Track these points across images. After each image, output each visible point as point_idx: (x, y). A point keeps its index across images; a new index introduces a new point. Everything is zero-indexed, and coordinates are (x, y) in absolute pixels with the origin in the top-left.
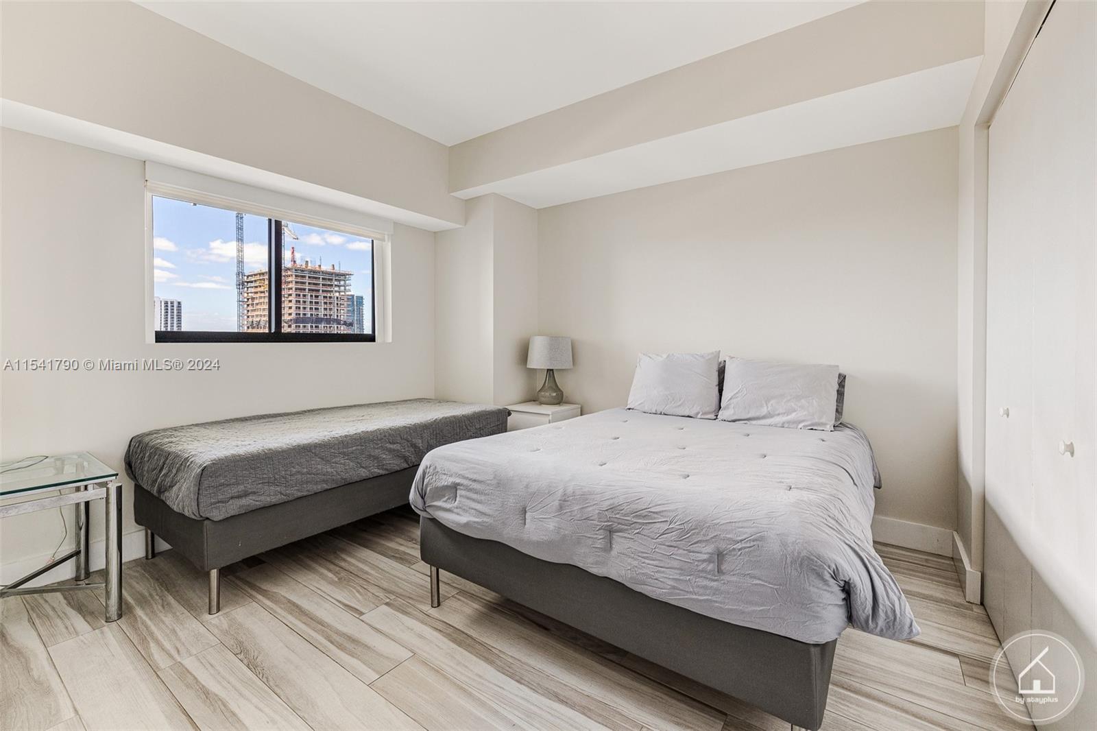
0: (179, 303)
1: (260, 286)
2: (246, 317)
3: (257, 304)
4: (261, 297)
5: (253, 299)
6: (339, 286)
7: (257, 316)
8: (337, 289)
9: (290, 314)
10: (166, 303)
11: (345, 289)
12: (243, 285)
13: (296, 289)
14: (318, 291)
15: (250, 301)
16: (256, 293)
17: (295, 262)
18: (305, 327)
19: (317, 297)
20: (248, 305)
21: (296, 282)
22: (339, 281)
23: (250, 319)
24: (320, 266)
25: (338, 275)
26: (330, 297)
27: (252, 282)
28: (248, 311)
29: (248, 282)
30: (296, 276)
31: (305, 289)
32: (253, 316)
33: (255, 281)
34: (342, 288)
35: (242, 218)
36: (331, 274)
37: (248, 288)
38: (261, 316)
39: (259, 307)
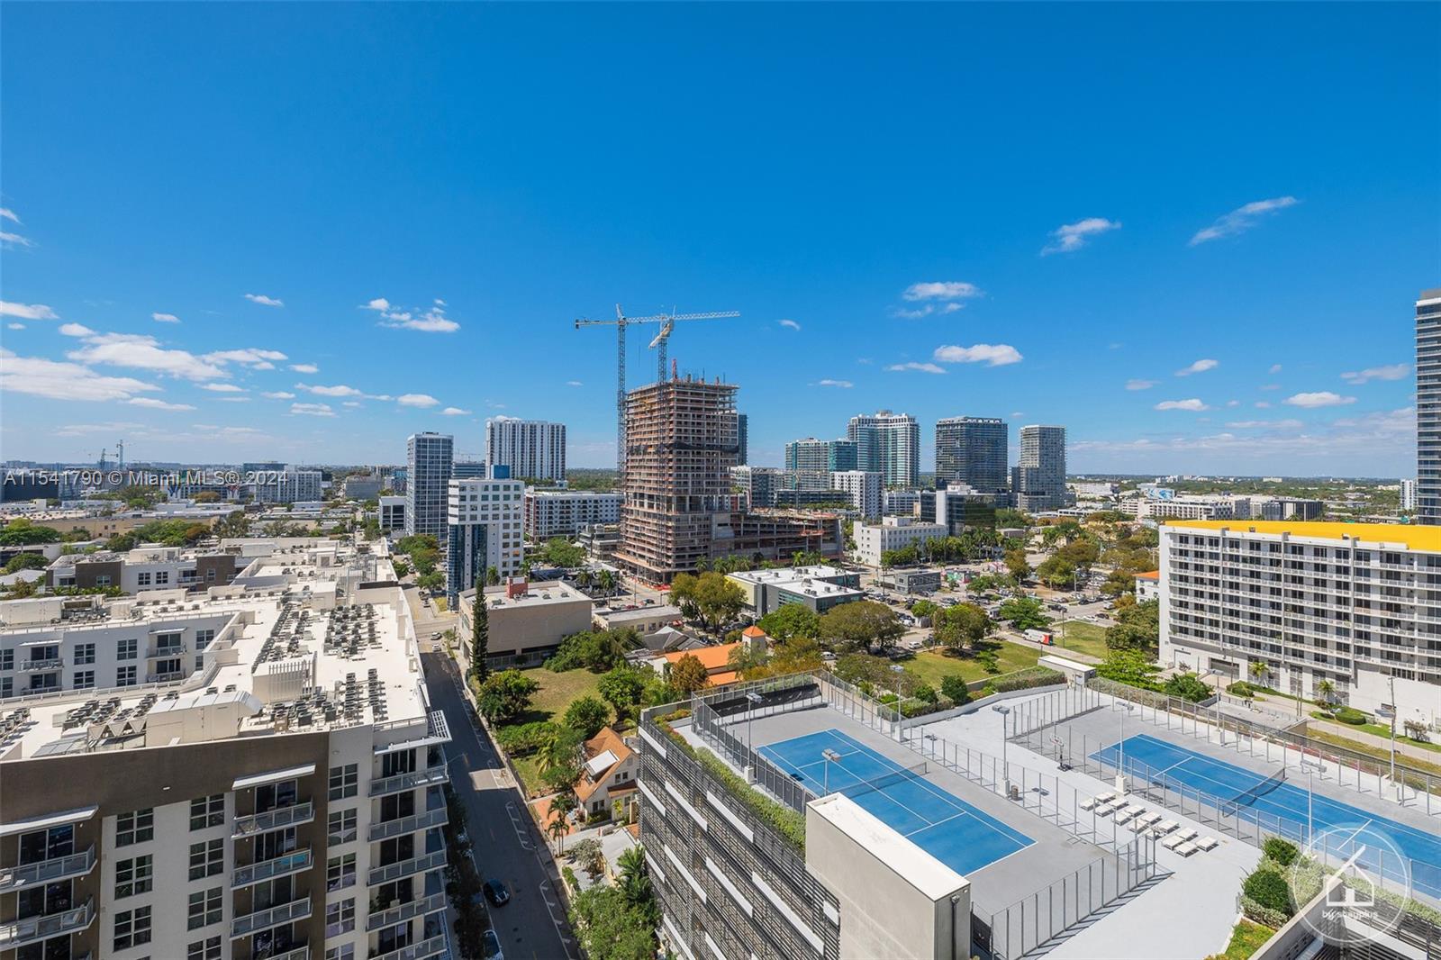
0: (564, 427)
1: (641, 406)
2: (626, 442)
3: (637, 427)
4: (641, 419)
5: (633, 421)
6: (724, 403)
7: (637, 440)
8: (721, 406)
9: (671, 437)
10: (553, 427)
11: (730, 407)
12: (624, 405)
13: (678, 408)
14: (701, 409)
15: (631, 424)
16: (636, 414)
17: (676, 376)
18: (686, 453)
19: (699, 416)
20: (628, 428)
21: (678, 400)
22: (724, 396)
23: (630, 444)
24: (703, 380)
25: (723, 389)
26: (714, 417)
27: (632, 401)
28: (628, 435)
29: (628, 402)
30: (678, 392)
31: (686, 408)
32: (633, 441)
33: (636, 400)
34: (727, 405)
35: (624, 330)
36: (715, 388)
37: (628, 408)
38: (641, 439)
39: (639, 430)
